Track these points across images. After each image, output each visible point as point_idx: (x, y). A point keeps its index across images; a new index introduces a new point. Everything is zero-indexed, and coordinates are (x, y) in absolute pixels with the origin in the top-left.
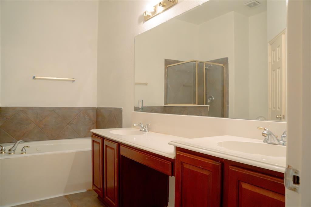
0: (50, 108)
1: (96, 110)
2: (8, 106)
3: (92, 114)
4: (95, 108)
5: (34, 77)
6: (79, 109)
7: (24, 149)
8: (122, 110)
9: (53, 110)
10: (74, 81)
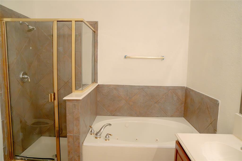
0: (139, 86)
1: (186, 90)
2: (104, 84)
3: (181, 94)
4: (185, 87)
5: (125, 57)
6: (168, 88)
7: (107, 136)
8: (219, 103)
9: (142, 89)
10: (163, 59)
